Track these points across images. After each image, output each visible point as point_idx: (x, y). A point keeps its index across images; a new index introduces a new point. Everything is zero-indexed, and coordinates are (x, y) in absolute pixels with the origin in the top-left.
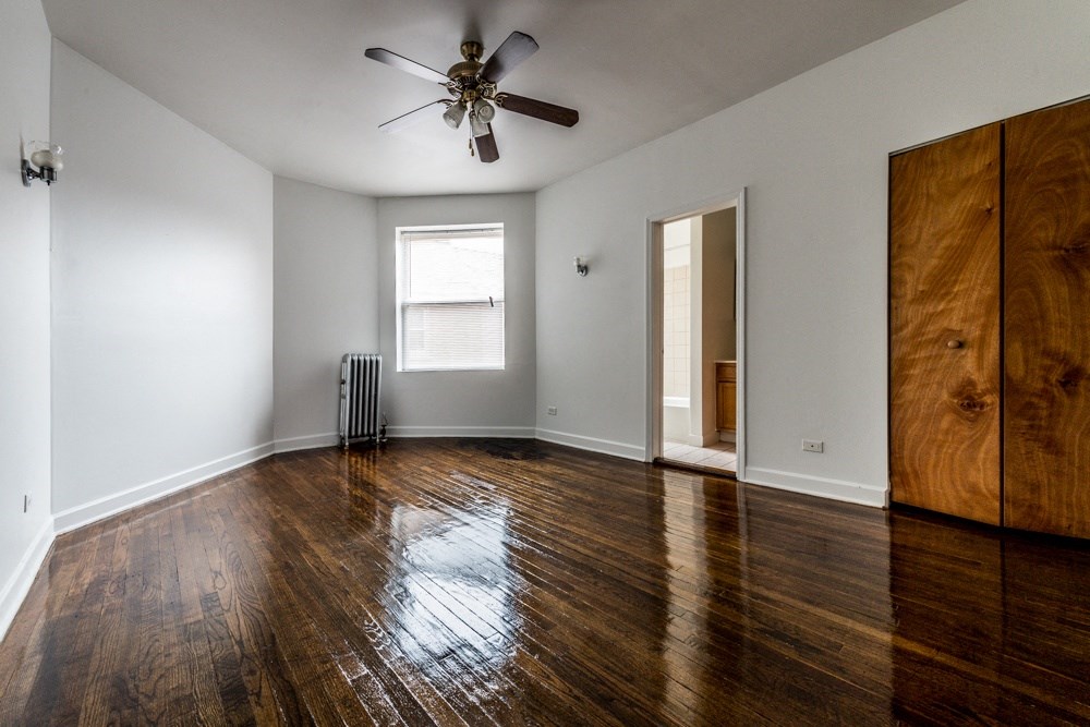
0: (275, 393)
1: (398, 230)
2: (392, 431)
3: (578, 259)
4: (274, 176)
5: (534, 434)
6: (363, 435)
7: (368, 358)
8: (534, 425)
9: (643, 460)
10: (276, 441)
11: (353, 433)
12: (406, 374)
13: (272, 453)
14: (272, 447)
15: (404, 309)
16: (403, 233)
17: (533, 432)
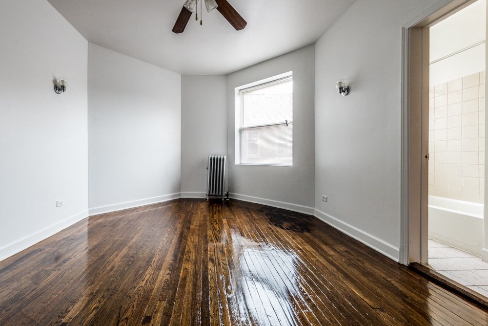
0: (182, 172)
1: (237, 89)
2: (232, 195)
3: (340, 83)
4: (182, 76)
5: (313, 213)
6: (219, 196)
7: (219, 157)
8: (314, 206)
9: (397, 260)
10: (181, 192)
11: (211, 194)
12: (241, 165)
13: (180, 197)
14: (180, 195)
15: (241, 131)
16: (240, 90)
17: (313, 211)
